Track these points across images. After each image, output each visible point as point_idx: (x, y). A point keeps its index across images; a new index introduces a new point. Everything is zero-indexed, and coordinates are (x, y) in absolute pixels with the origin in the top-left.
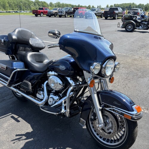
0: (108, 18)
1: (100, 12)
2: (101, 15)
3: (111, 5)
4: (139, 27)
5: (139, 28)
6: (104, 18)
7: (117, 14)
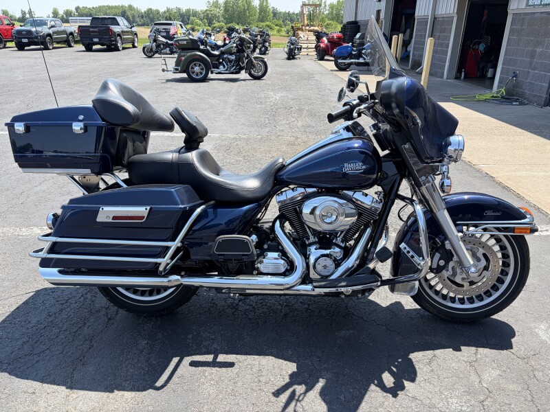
0: (95, 47)
1: (62, 29)
2: (68, 37)
3: (65, 9)
4: (218, 68)
5: (219, 70)
6: (81, 47)
7: (119, 35)
